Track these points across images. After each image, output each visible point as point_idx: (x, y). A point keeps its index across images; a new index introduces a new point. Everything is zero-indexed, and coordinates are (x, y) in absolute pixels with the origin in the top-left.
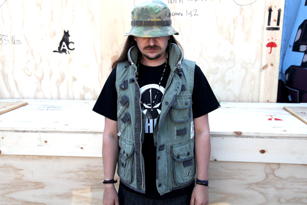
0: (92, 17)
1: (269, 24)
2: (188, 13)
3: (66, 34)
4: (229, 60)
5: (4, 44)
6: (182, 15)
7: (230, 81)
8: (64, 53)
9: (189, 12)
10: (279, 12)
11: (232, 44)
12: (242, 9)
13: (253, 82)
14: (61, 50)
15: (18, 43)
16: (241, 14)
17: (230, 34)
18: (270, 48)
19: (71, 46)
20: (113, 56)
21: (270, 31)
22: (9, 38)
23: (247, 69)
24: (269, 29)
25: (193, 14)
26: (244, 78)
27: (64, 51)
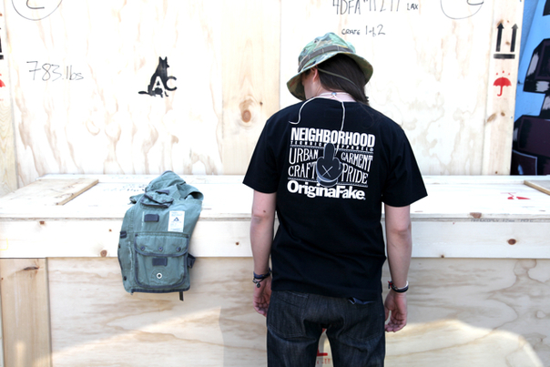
0: (209, 36)
1: (498, 49)
2: (368, 30)
3: (163, 63)
4: (434, 106)
5: (51, 79)
6: (358, 33)
7: (435, 142)
8: (158, 96)
9: (370, 29)
10: (515, 29)
11: (439, 80)
12: (455, 25)
13: (471, 143)
14: (154, 89)
15: (78, 77)
16: (453, 32)
17: (436, 64)
18: (499, 87)
19: (170, 83)
20: (242, 100)
21: (500, 61)
22: (62, 70)
23: (462, 121)
24: (498, 57)
25: (376, 31)
26: (459, 136)
27: (159, 91)
